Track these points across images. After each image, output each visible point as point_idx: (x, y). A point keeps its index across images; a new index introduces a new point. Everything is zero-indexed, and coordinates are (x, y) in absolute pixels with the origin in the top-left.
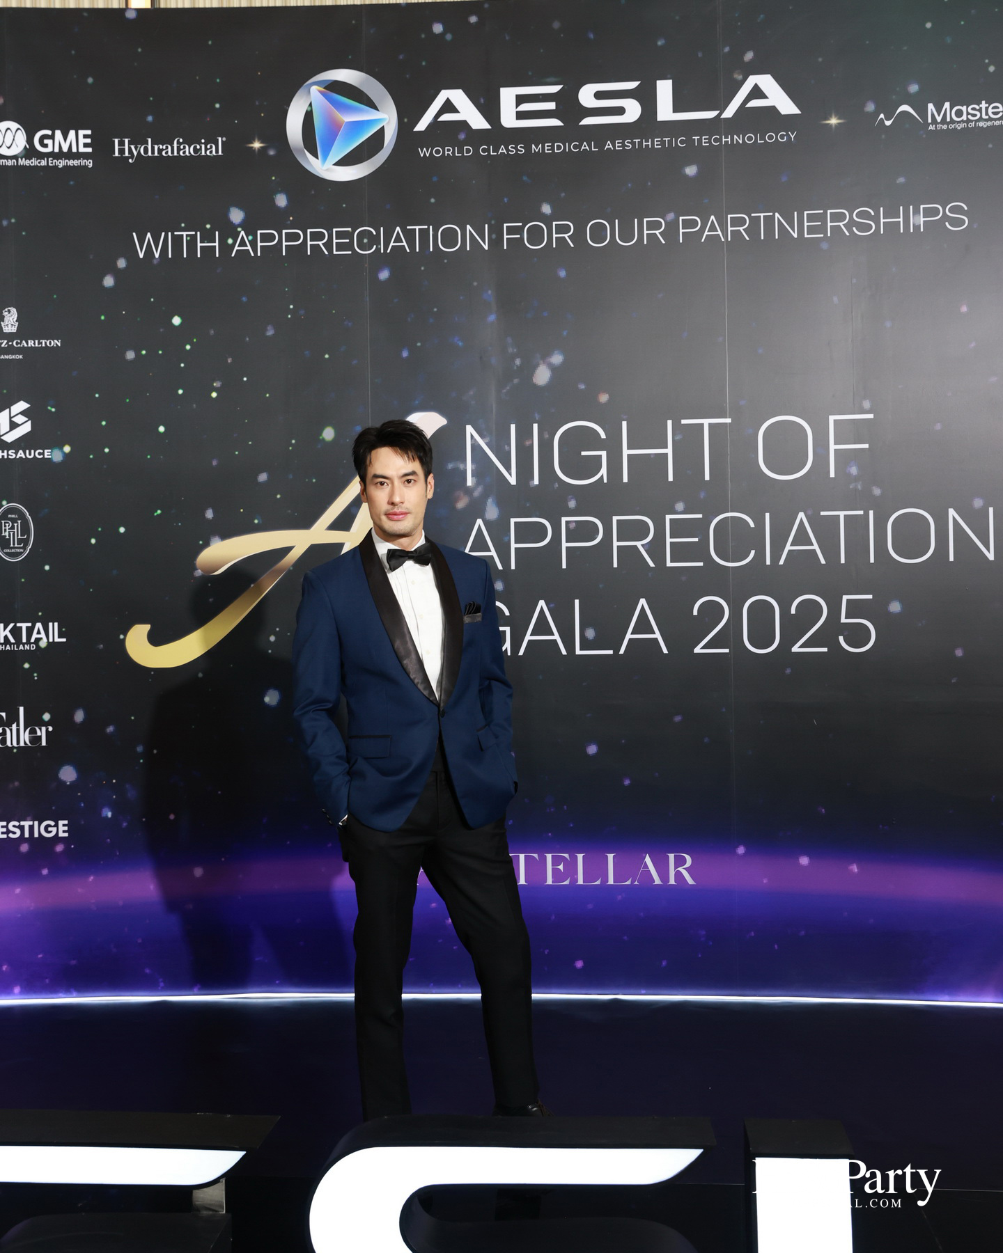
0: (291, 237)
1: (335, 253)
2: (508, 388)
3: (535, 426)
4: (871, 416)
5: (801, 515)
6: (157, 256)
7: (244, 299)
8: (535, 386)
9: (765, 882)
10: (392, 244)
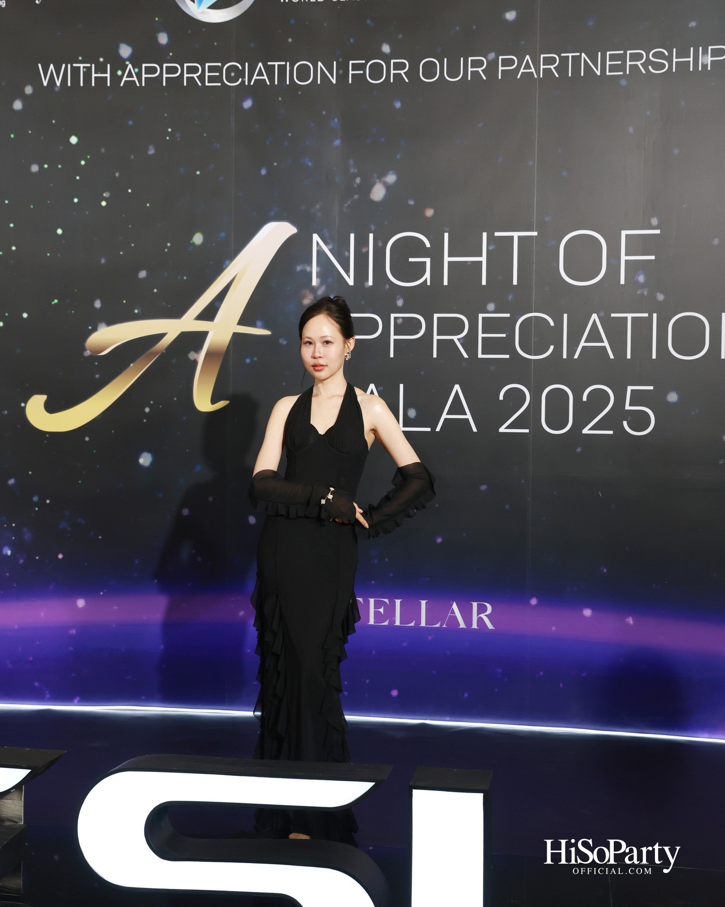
0: (171, 70)
1: (207, 84)
2: (349, 203)
3: (371, 236)
4: (658, 232)
5: (595, 316)
6: (58, 84)
7: (130, 123)
8: (372, 202)
9: (553, 629)
10: (255, 77)
